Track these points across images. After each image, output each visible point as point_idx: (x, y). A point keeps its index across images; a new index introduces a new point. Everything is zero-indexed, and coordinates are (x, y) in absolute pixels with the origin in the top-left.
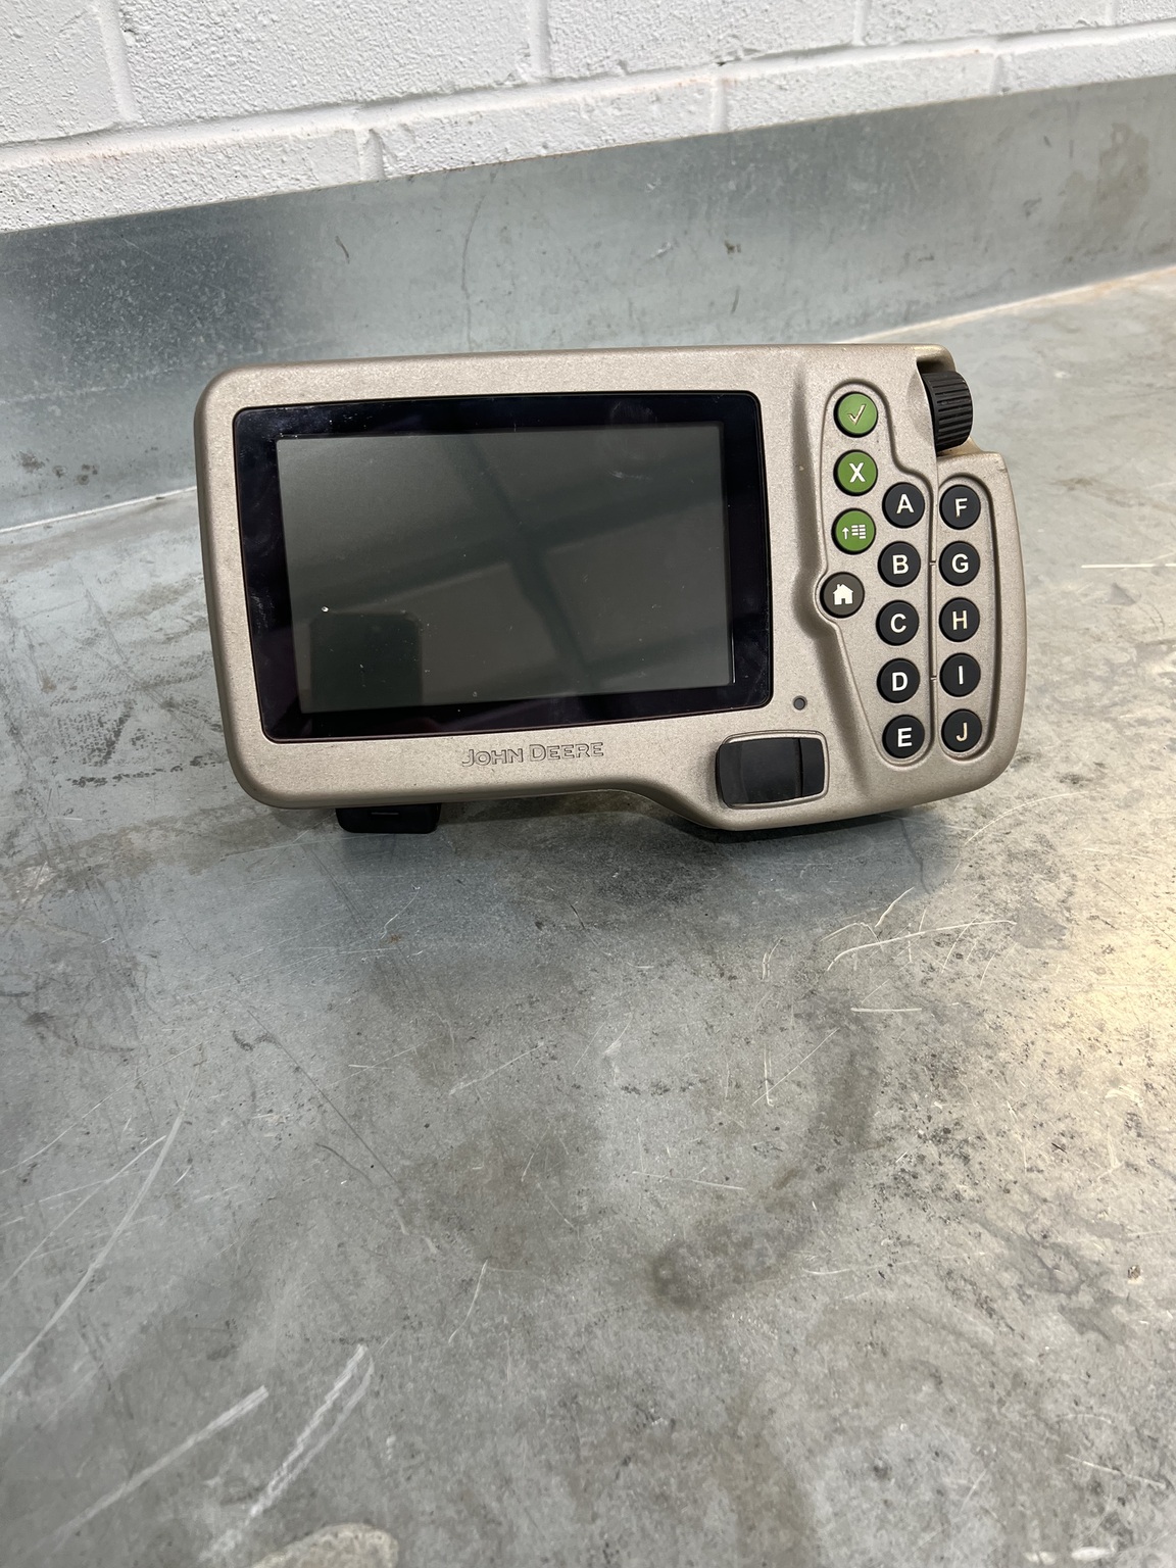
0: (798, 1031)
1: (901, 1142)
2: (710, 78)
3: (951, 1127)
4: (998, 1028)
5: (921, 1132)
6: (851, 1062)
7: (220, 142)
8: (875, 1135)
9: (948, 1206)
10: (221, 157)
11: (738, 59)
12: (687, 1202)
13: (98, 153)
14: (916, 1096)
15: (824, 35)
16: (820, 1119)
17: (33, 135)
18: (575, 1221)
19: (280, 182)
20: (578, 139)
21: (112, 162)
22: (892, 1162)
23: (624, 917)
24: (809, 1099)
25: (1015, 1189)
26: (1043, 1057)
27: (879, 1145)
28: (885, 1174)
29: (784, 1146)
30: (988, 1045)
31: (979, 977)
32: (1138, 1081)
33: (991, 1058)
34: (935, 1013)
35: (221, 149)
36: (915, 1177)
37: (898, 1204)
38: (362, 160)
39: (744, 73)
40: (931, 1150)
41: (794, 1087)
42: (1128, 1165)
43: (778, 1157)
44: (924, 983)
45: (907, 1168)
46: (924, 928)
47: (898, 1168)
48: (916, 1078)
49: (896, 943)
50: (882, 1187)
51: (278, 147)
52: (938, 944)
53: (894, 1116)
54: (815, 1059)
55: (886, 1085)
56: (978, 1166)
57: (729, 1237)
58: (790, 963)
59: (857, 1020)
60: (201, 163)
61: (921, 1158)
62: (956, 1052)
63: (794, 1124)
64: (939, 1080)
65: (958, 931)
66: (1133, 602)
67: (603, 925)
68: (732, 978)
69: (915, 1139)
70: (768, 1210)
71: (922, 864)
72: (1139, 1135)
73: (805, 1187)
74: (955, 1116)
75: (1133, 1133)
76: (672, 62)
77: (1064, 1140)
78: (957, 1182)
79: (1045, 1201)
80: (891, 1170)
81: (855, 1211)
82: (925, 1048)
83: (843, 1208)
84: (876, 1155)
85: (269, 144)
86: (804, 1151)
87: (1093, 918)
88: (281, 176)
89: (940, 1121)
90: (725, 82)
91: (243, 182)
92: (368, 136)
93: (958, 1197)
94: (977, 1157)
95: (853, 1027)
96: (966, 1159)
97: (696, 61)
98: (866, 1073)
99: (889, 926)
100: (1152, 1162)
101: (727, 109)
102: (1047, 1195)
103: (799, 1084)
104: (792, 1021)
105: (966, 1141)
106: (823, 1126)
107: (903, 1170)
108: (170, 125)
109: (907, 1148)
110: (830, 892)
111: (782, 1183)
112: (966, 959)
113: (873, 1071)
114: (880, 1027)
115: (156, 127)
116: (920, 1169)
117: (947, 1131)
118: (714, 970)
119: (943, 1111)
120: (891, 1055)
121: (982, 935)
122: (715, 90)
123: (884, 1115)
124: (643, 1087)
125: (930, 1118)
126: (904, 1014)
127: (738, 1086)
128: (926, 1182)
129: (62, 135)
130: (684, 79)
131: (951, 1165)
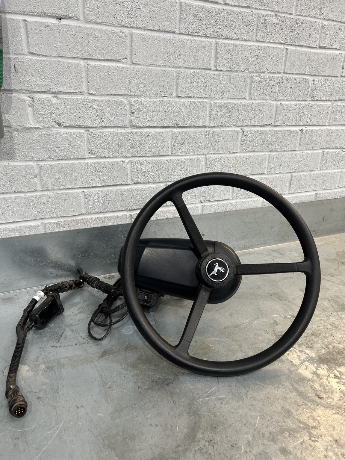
0: (186, 416)
1: (202, 442)
2: (199, 205)
3: (212, 440)
4: (226, 420)
5: (206, 440)
6: (195, 424)
7: (100, 217)
8: (197, 440)
9: (208, 456)
10: (100, 219)
11: (205, 202)
12: (157, 449)
13: (77, 218)
14: (206, 432)
15: (223, 198)
16: (186, 435)
17: (65, 215)
18: (135, 451)
19: (111, 223)
20: (171, 216)
21: (79, 220)
22: (199, 446)
23: (156, 388)
24: (185, 431)
25: (222, 454)
26: (234, 427)
27: (197, 442)
28: (197, 448)
29: (178, 440)
30: (223, 423)
31: (225, 408)
32: (252, 434)
33: (223, 426)
34: (214, 415)
35: (100, 218)
36: (203, 449)
37: (198, 454)
38: (127, 219)
39: (206, 204)
40: (207, 444)
41: (183, 428)
42: (245, 451)
43: (177, 442)
44: (213, 408)
45: (202, 447)
46: (216, 396)
47: (200, 447)
48: (207, 429)
49: (210, 399)
50: (196, 450)
51: (112, 218)
52: (218, 400)
53: (201, 436)
54: (188, 423)
55: (201, 429)
56: (215, 448)
57: (164, 457)
58: (188, 401)
59: (198, 415)
60: (96, 220)
61: (205, 445)
62: (217, 424)
63: (181, 436)
64: (212, 429)
65: (223, 398)
66: (278, 325)
67: (152, 389)
68: (175, 403)
69: (204, 441)
70: (173, 453)
71: (219, 382)
72: (249, 445)
73: (180, 449)
74: (213, 437)
75: (248, 445)
76: (191, 203)
77: (234, 445)
78: (210, 451)
79: (227, 457)
80: (198, 447)
81: (190, 455)
82: (211, 422)
83: (187, 454)
84: (196, 444)
85: (110, 217)
86: (182, 442)
87: (251, 398)
88: (111, 222)
89: (210, 438)
90: (202, 206)
91: (104, 223)
92: (129, 215)
93: (210, 454)
94: (215, 446)
95: (197, 416)
96: (214, 447)
97: (196, 202)
98: (198, 426)
99: (209, 395)
100: (250, 451)
101: (203, 210)
102: (228, 456)
103: (184, 427)
104: (185, 414)
105: (214, 443)
106: (187, 437)
107: (201, 448)
108: (91, 214)
109: (203, 443)
110: (199, 386)
111: (177, 447)
112: (223, 404)
113: (199, 426)
114: (203, 417)
115: (89, 214)
116: (204, 448)
117: (211, 440)
118: (172, 401)
119: (211, 436)
120: (203, 424)
121: (227, 399)
122: (200, 207)
123: (200, 436)
124: (153, 425)
125: (208, 437)
126: (208, 415)
127: (172, 427)
128: (204, 451)
129: (71, 215)
130: (194, 205)
131: (210, 448)
